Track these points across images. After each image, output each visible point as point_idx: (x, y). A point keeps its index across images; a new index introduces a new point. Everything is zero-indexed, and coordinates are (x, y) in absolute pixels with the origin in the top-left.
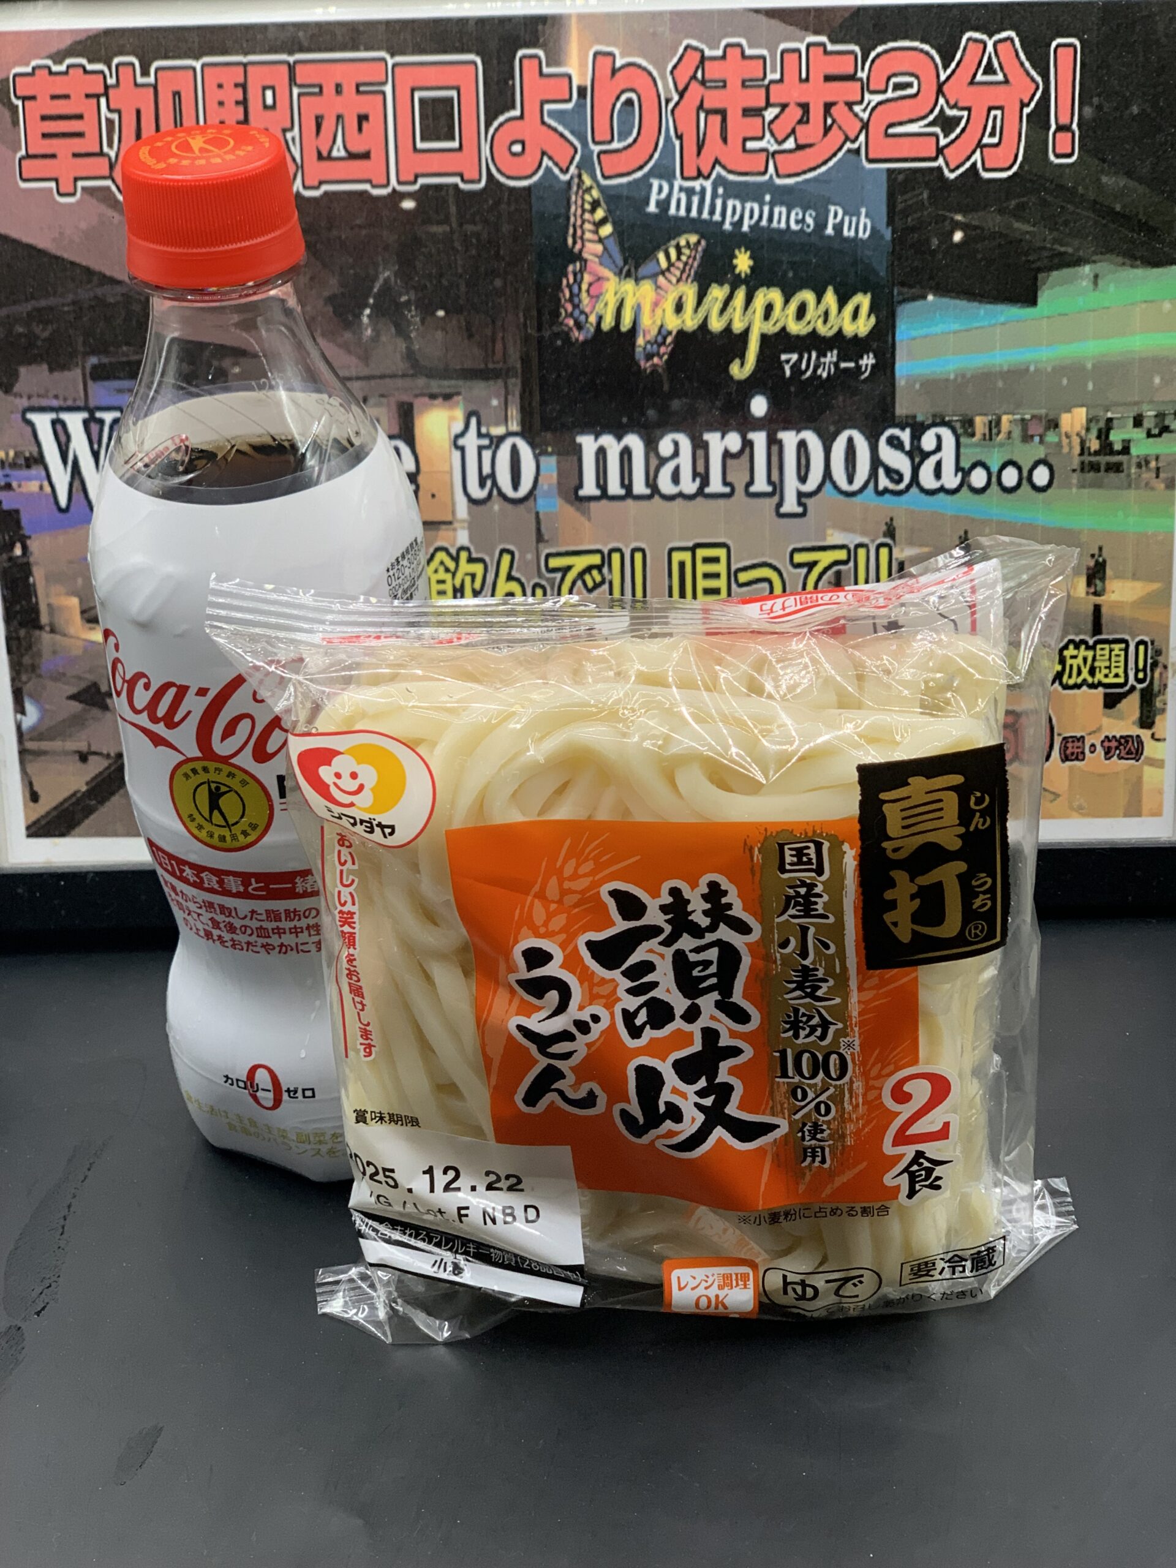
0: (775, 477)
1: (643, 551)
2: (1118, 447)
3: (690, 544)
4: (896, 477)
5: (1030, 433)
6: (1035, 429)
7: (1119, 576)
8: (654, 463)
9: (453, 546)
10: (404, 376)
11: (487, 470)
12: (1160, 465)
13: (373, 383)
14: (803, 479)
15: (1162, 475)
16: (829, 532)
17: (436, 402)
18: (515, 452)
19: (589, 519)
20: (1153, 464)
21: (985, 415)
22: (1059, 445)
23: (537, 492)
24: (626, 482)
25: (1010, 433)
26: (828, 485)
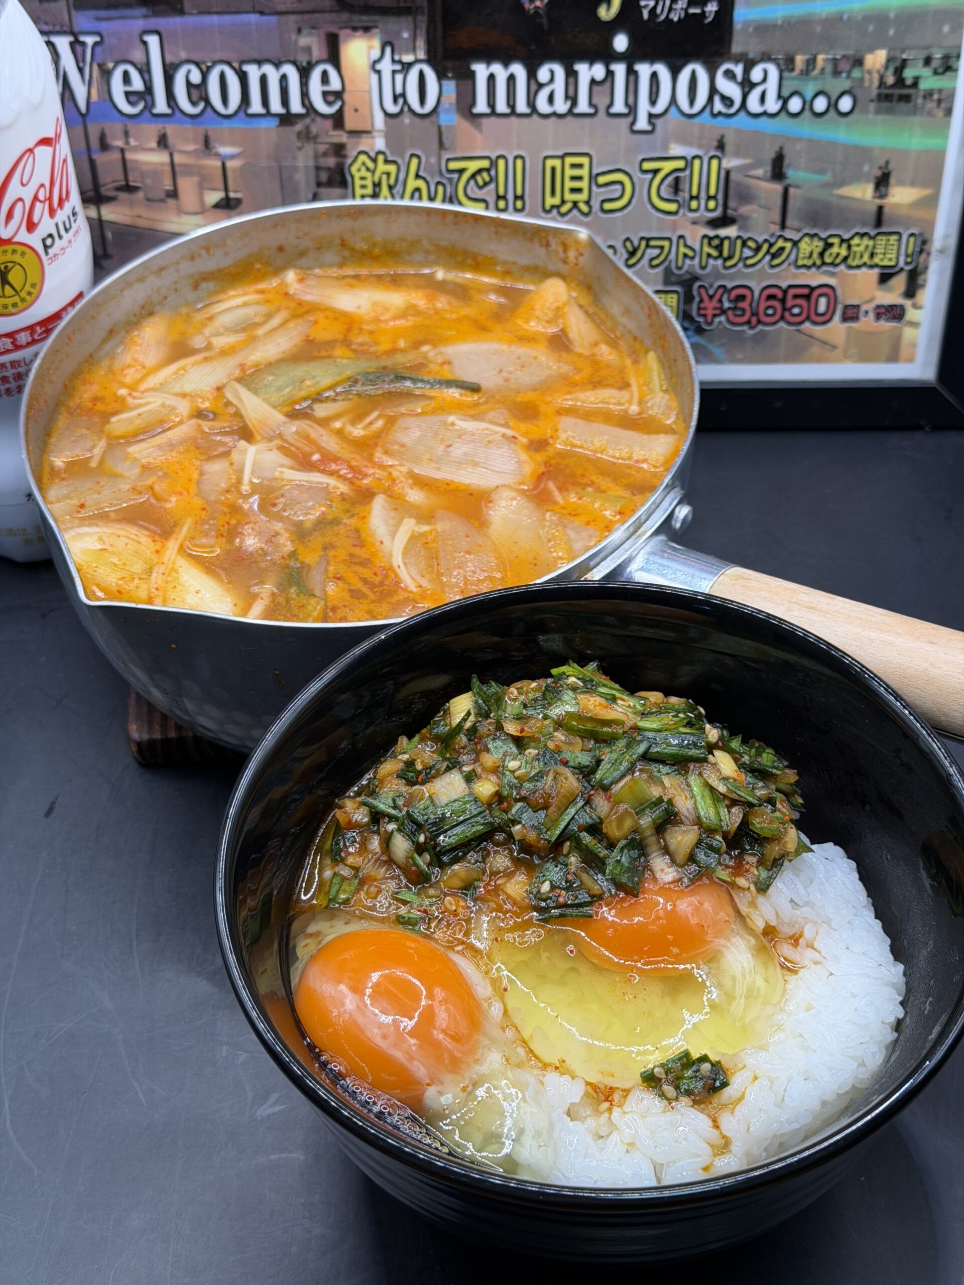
0: (631, 100)
1: (522, 157)
2: (909, 82)
3: (560, 153)
4: (728, 103)
5: (839, 69)
6: (844, 66)
7: (900, 183)
8: (534, 87)
9: (373, 149)
10: (331, 11)
11: (399, 90)
12: (943, 97)
13: (306, 17)
14: (653, 102)
15: (943, 105)
16: (672, 146)
17: (358, 34)
18: (422, 76)
19: (481, 131)
20: (936, 97)
21: (804, 54)
22: (862, 80)
23: (440, 109)
24: (511, 103)
25: (823, 70)
26: (673, 110)
